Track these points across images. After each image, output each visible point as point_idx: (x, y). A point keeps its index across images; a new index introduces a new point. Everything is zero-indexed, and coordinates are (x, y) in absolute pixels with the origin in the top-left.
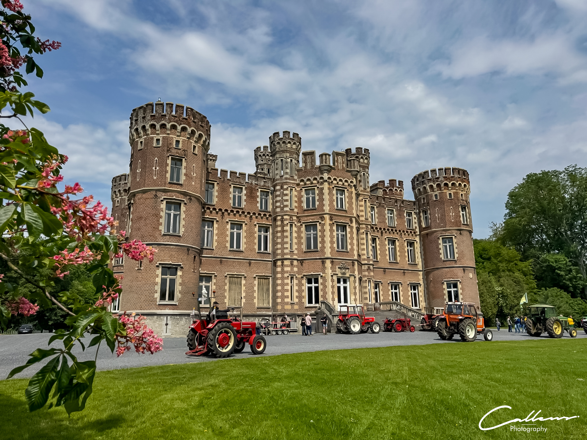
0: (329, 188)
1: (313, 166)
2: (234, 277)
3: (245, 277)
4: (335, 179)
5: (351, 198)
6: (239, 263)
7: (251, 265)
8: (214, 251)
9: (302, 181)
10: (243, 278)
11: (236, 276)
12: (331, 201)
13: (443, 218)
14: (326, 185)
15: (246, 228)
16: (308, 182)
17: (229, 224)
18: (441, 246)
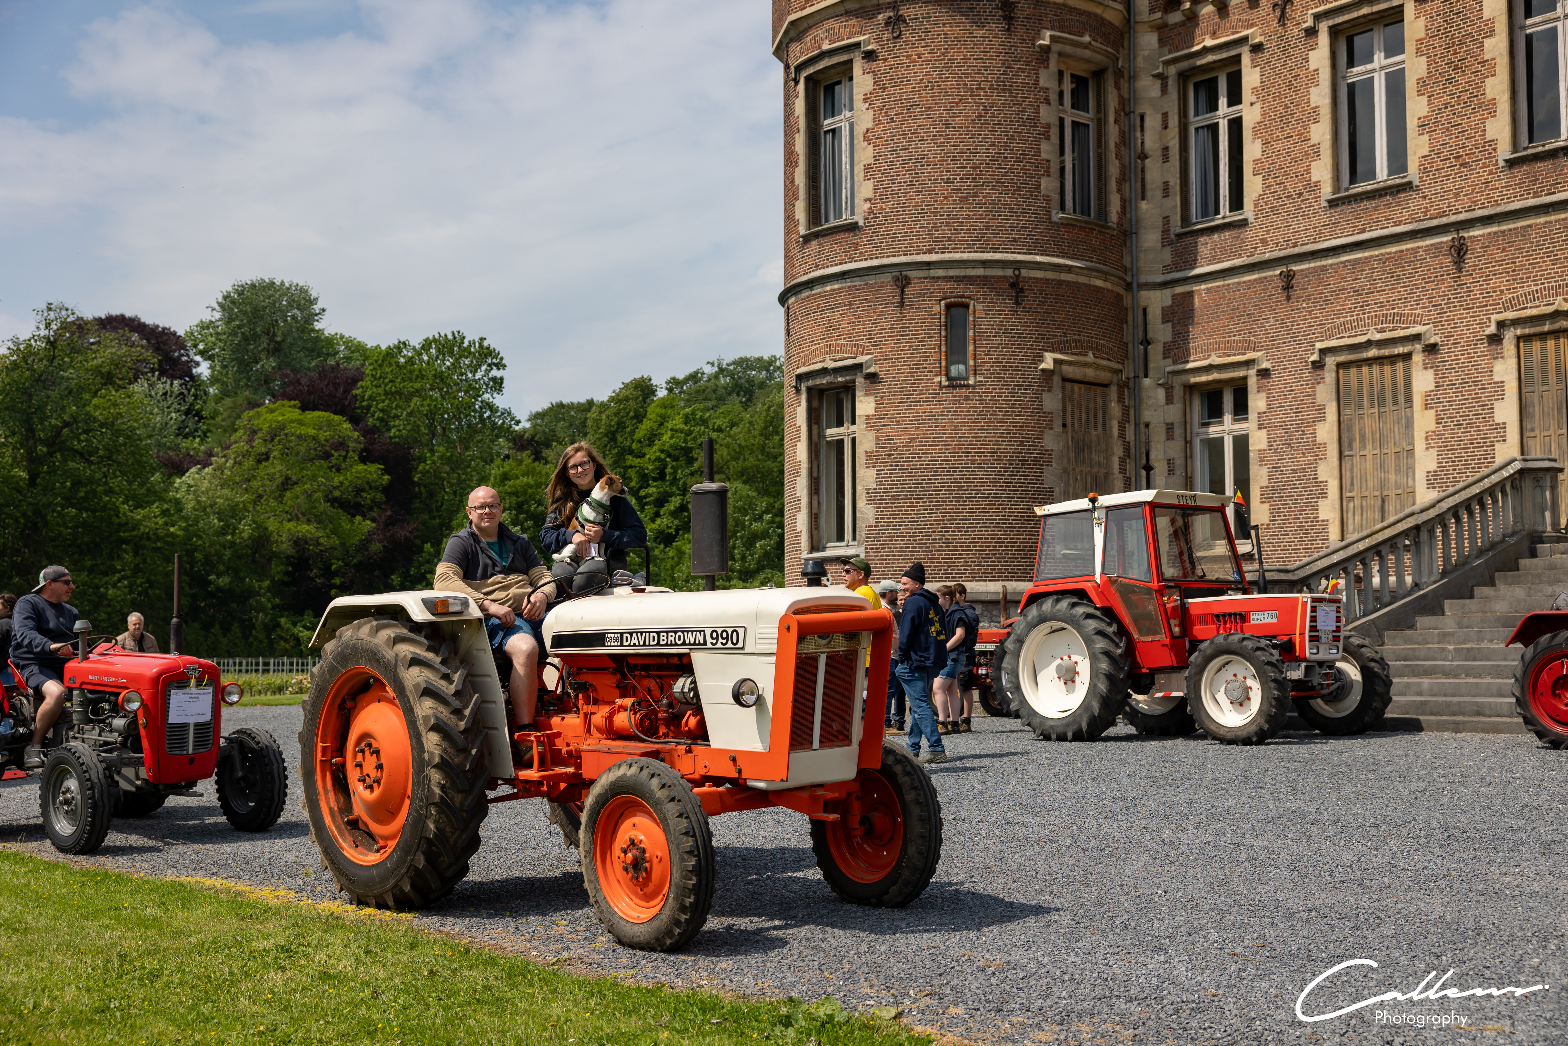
2: (1369, 362)
3: (1431, 349)
6: (1390, 265)
7: (1470, 261)
8: (1249, 233)
10: (1418, 358)
11: (1373, 353)
15: (1422, 22)
17: (1323, 39)
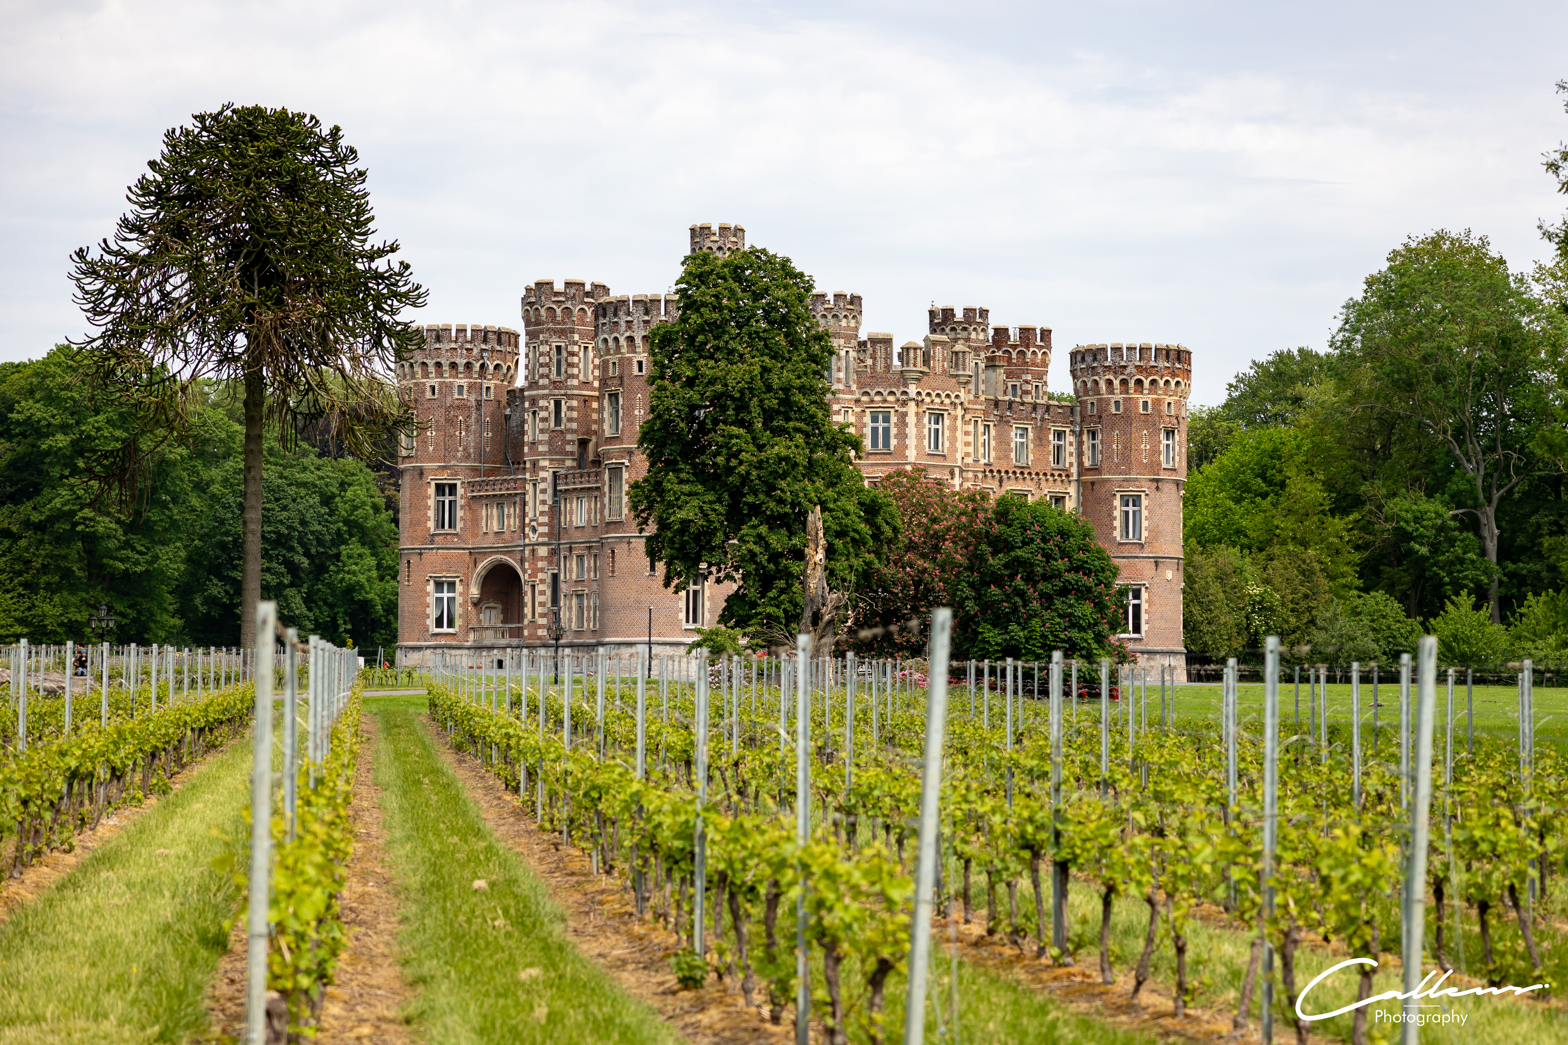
0: (917, 414)
1: (888, 367)
4: (929, 394)
5: (953, 429)
9: (866, 393)
12: (920, 437)
13: (1126, 457)
14: (912, 408)
16: (878, 398)
18: (1117, 513)
